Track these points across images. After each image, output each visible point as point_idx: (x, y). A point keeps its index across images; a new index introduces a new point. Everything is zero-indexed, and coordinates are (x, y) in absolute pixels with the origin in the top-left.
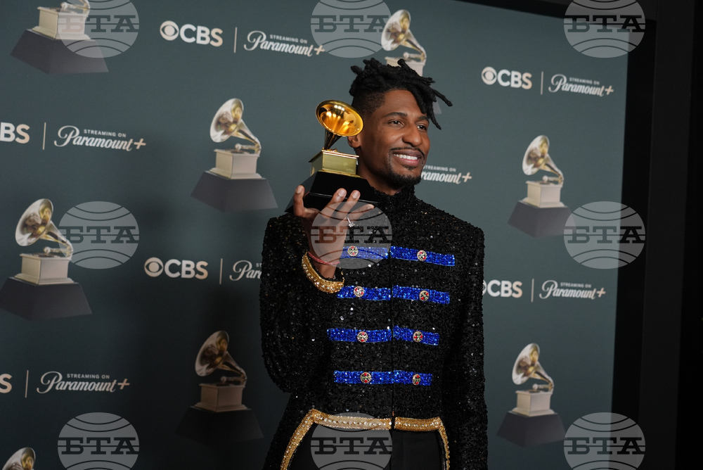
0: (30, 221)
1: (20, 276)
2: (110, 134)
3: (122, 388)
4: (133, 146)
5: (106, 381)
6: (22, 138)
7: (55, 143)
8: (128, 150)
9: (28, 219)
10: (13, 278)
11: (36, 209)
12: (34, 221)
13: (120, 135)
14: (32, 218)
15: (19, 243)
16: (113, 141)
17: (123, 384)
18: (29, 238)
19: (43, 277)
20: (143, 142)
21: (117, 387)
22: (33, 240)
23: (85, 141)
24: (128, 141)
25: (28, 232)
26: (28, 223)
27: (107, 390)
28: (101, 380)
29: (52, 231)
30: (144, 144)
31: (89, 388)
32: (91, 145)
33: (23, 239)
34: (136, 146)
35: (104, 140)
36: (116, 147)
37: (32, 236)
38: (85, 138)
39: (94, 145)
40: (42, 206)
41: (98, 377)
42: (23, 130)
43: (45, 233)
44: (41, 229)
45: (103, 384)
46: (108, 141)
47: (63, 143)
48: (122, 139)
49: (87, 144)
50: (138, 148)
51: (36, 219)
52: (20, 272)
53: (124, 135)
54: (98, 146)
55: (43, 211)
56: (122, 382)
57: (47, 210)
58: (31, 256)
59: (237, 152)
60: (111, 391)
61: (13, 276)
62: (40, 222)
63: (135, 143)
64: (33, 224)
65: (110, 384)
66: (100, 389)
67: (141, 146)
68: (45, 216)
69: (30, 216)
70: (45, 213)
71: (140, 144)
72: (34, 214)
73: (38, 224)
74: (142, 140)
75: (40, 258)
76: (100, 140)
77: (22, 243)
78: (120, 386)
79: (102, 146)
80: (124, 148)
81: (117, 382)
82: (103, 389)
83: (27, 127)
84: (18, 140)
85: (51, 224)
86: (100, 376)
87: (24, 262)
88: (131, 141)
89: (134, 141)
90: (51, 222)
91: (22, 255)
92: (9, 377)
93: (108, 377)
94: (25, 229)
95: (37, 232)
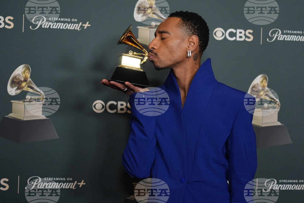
0: (16, 79)
1: (11, 115)
2: (66, 20)
3: (80, 186)
4: (82, 27)
5: (70, 182)
6: (9, 25)
7: (31, 27)
8: (78, 30)
9: (15, 77)
10: (7, 116)
11: (20, 71)
12: (19, 79)
13: (73, 20)
14: (17, 77)
15: (10, 93)
16: (69, 24)
17: (82, 184)
18: (16, 90)
19: (26, 115)
20: (89, 24)
21: (77, 186)
22: (19, 91)
23: (50, 25)
24: (79, 23)
25: (15, 86)
26: (15, 80)
27: (71, 188)
28: (66, 181)
29: (30, 85)
30: (89, 25)
31: (59, 187)
32: (54, 27)
33: (12, 91)
34: (84, 26)
35: (63, 24)
36: (71, 28)
37: (18, 89)
38: (50, 23)
39: (56, 27)
40: (24, 69)
41: (64, 179)
42: (9, 20)
43: (26, 86)
44: (24, 84)
45: (68, 184)
46: (65, 24)
47: (36, 28)
48: (74, 23)
49: (51, 27)
50: (85, 28)
51: (20, 78)
52: (12, 113)
53: (76, 20)
54: (58, 28)
55: (24, 72)
56: (81, 182)
57: (27, 71)
58: (18, 102)
59: (153, 28)
60: (73, 188)
61: (7, 115)
62: (23, 79)
63: (83, 25)
64: (19, 81)
65: (72, 184)
66: (66, 187)
67: (87, 27)
68: (25, 76)
69: (16, 76)
70: (26, 74)
71: (87, 25)
72: (19, 75)
73: (21, 81)
74: (88, 23)
75: (23, 103)
76: (60, 24)
77: (12, 94)
78: (80, 185)
79: (61, 28)
80: (76, 29)
81: (77, 183)
82: (68, 187)
83: (12, 18)
84: (7, 27)
85: (30, 81)
86: (66, 179)
87: (14, 105)
88: (81, 24)
89: (82, 24)
90: (30, 79)
91: (12, 101)
92: (7, 180)
93: (71, 179)
94: (13, 84)
95: (21, 86)
